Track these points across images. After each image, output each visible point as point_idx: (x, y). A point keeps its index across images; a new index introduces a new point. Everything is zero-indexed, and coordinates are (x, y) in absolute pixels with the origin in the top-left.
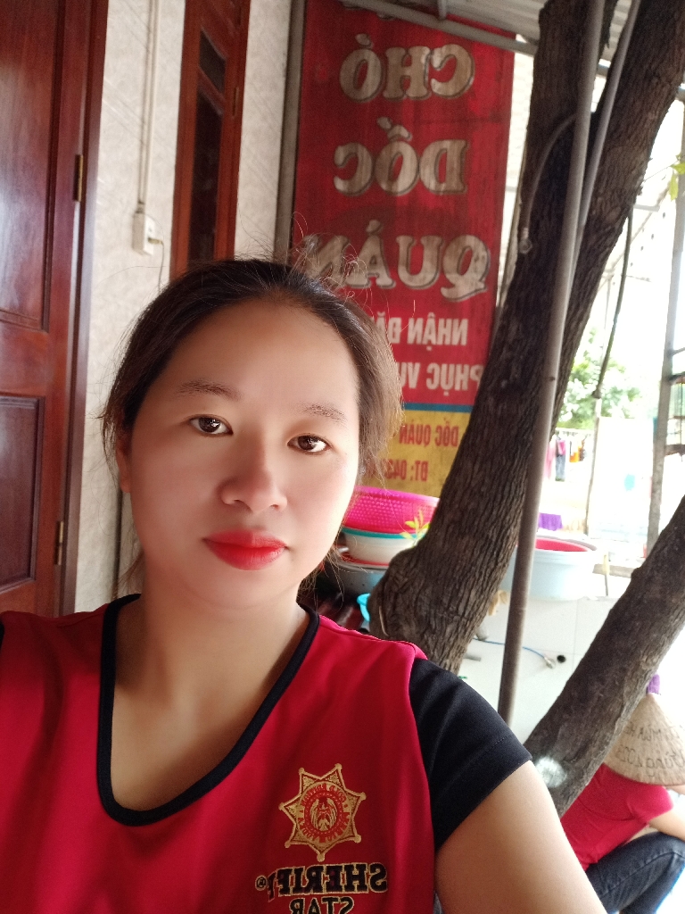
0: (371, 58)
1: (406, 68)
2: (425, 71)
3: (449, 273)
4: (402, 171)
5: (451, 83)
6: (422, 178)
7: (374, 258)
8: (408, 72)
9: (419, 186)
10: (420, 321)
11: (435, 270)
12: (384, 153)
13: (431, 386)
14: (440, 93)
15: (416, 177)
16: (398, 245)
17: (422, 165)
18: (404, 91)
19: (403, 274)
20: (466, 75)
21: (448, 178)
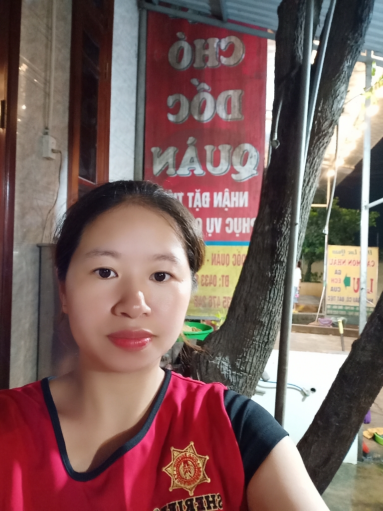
0: (186, 45)
1: (206, 50)
2: (216, 52)
3: (236, 165)
4: (206, 109)
5: (231, 58)
6: (218, 112)
7: (192, 158)
8: (207, 52)
9: (216, 117)
10: (220, 194)
11: (227, 164)
12: (195, 98)
13: (229, 231)
14: (225, 64)
15: (214, 111)
16: (205, 151)
17: (217, 105)
18: (205, 64)
19: (209, 167)
20: (240, 53)
21: (232, 112)
